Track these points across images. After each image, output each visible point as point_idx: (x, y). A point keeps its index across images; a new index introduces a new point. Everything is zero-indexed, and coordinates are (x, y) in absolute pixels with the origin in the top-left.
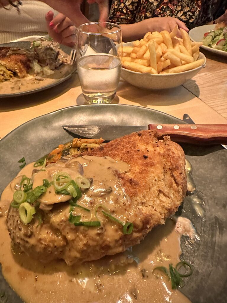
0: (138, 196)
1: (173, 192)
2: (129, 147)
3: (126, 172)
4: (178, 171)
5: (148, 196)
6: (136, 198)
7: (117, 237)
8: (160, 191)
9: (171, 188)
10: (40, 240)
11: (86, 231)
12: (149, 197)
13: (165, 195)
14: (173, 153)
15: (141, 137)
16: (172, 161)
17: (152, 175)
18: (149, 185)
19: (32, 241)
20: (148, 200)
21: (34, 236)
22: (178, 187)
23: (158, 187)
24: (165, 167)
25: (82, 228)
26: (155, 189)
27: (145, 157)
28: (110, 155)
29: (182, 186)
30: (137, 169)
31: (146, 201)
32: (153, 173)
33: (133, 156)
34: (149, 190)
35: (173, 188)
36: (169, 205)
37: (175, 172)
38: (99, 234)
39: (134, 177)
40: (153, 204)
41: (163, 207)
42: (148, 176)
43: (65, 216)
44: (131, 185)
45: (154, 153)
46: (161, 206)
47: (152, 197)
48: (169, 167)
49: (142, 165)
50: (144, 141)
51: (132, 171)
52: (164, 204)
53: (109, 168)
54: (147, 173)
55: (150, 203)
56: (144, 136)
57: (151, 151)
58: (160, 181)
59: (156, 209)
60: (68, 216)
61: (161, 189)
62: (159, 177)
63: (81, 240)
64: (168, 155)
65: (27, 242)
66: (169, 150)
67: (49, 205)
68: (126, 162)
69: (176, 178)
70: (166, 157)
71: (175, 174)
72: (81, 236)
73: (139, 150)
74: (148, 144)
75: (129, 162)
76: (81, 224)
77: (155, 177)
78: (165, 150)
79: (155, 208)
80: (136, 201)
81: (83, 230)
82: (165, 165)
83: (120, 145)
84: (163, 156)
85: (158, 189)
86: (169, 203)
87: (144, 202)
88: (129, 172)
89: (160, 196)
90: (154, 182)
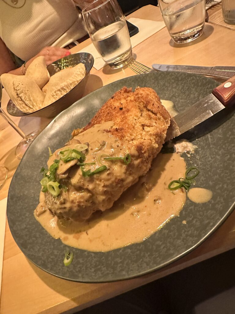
0: (126, 136)
1: (154, 121)
2: (108, 110)
3: (112, 127)
4: (150, 104)
5: (134, 133)
6: (125, 138)
7: (123, 170)
8: (143, 126)
9: (152, 119)
10: (72, 202)
11: (99, 177)
12: (136, 133)
13: (149, 126)
14: (141, 94)
15: (115, 98)
16: (142, 100)
17: (131, 117)
18: (132, 125)
19: (68, 205)
20: (136, 135)
21: (67, 201)
22: (157, 116)
23: (140, 123)
24: (140, 107)
25: (95, 176)
26: (138, 126)
27: (121, 109)
28: (96, 123)
29: (159, 113)
30: (118, 120)
31: (135, 137)
32: (131, 115)
33: (112, 113)
34: (134, 129)
35: (153, 118)
36: (154, 131)
37: (149, 106)
38: (108, 174)
39: (119, 126)
40: (142, 136)
41: (151, 135)
42: (128, 120)
43: (79, 175)
44: (117, 132)
45: (127, 103)
46: (149, 135)
47: (139, 132)
48: (143, 106)
49: (121, 115)
50: (117, 100)
51: (116, 124)
52: (150, 133)
53: (99, 131)
54: (127, 118)
55: (138, 137)
56: (116, 96)
57: (124, 103)
58: (140, 118)
59: (145, 139)
60: (81, 173)
61: (143, 123)
62: (137, 116)
63: (99, 185)
64: (138, 98)
65: (65, 208)
66: (137, 94)
67: (64, 173)
68: (110, 120)
69: (151, 110)
70: (137, 100)
71: (149, 108)
72: (98, 182)
73: (115, 108)
74: (120, 99)
75: (111, 119)
76: (93, 174)
77: (134, 118)
78: (134, 96)
79: (143, 138)
80: (127, 140)
81: (97, 177)
82: (139, 106)
83: (101, 113)
84: (135, 101)
85: (140, 124)
86: (154, 130)
87: (133, 138)
88: (114, 126)
89: (145, 129)
90: (134, 121)
